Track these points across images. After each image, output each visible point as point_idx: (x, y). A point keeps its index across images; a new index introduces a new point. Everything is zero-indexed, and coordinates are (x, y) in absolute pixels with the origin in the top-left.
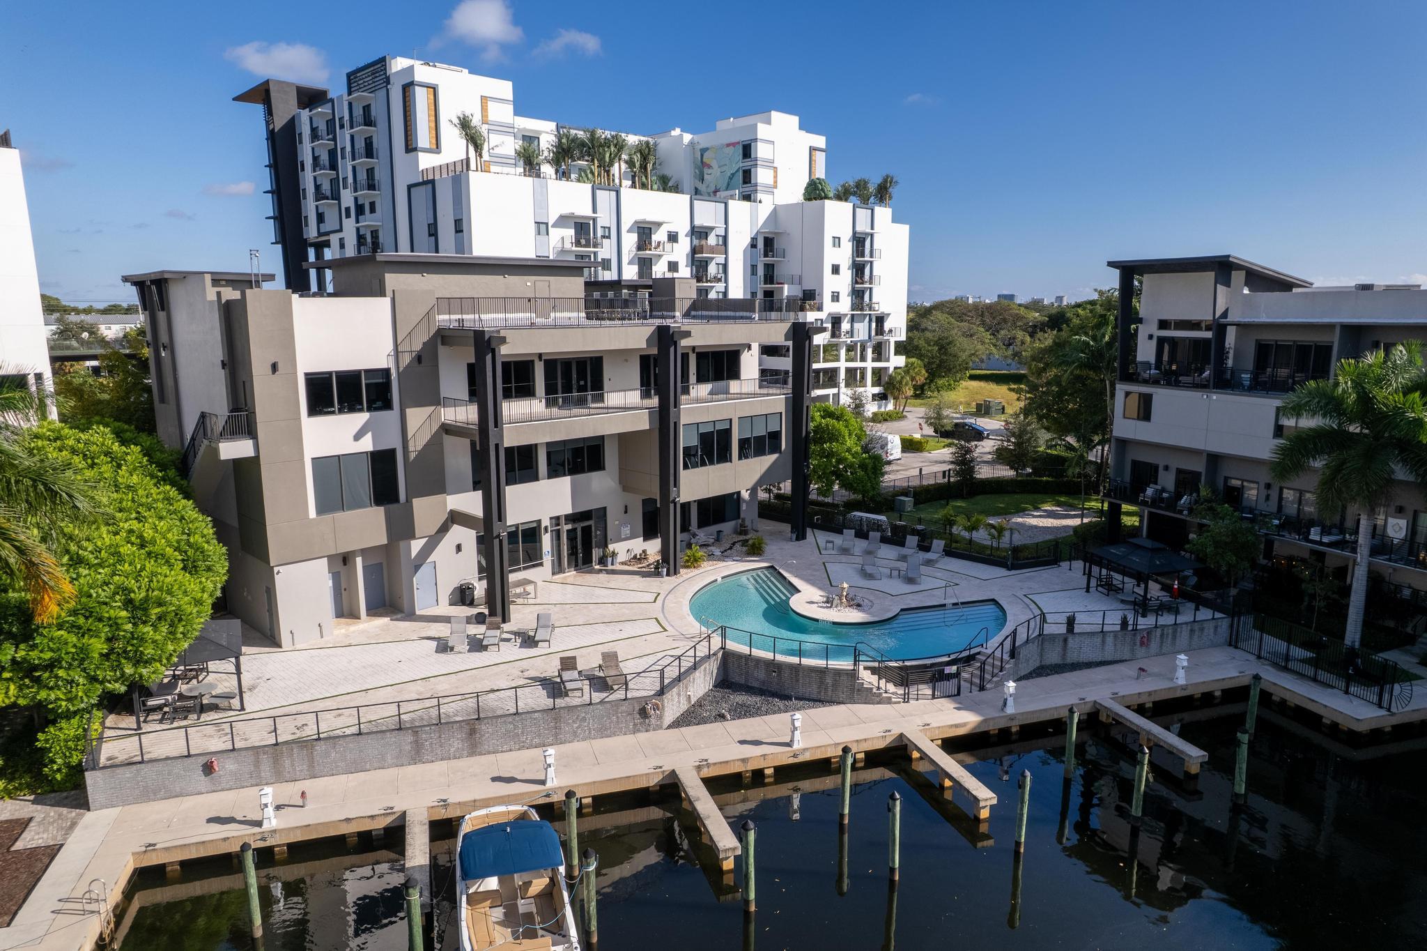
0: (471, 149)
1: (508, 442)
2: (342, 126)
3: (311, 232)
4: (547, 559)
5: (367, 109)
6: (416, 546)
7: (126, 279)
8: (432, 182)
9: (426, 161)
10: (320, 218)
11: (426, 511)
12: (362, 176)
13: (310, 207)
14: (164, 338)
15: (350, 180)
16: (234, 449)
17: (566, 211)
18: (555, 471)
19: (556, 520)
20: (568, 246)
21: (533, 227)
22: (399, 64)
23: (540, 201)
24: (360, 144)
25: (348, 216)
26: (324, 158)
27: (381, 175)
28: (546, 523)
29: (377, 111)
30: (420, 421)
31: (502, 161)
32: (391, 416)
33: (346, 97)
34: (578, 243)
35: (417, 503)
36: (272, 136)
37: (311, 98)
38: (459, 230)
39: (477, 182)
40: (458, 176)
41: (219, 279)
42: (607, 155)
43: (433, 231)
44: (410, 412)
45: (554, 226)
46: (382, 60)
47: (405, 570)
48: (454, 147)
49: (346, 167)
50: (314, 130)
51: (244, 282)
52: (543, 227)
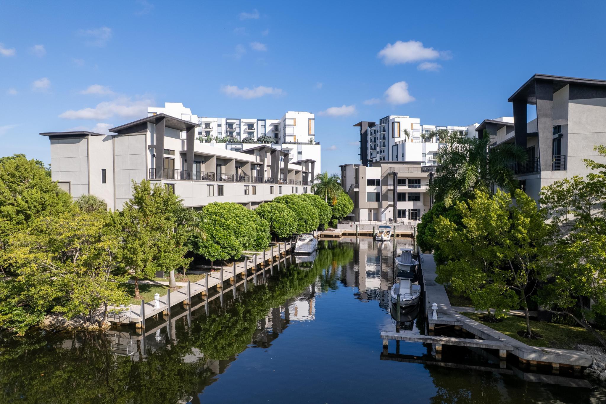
0: (407, 137)
1: (398, 191)
2: (378, 132)
3: (369, 158)
4: (407, 217)
5: (384, 128)
6: (383, 210)
7: (339, 166)
8: (397, 145)
9: (397, 140)
10: (371, 154)
11: (385, 204)
12: (382, 144)
13: (369, 152)
14: (345, 175)
15: (379, 145)
16: (356, 190)
17: (430, 150)
18: (409, 200)
19: (409, 210)
20: (431, 159)
21: (421, 155)
22: (391, 117)
23: (424, 148)
24: (382, 136)
25: (378, 153)
26: (373, 140)
27: (386, 144)
28: (407, 210)
29: (386, 129)
30: (385, 188)
31: (417, 138)
32: (380, 187)
33: (379, 125)
34: (434, 158)
35: (383, 202)
36: (361, 134)
37: (371, 125)
38: (403, 156)
39: (407, 145)
40: (403, 144)
41: (355, 166)
42: (443, 136)
43: (397, 156)
44: (383, 187)
45: (427, 154)
46: (388, 117)
47: (380, 213)
48: (403, 136)
49: (378, 142)
50: (371, 133)
51: (358, 166)
52: (424, 155)
